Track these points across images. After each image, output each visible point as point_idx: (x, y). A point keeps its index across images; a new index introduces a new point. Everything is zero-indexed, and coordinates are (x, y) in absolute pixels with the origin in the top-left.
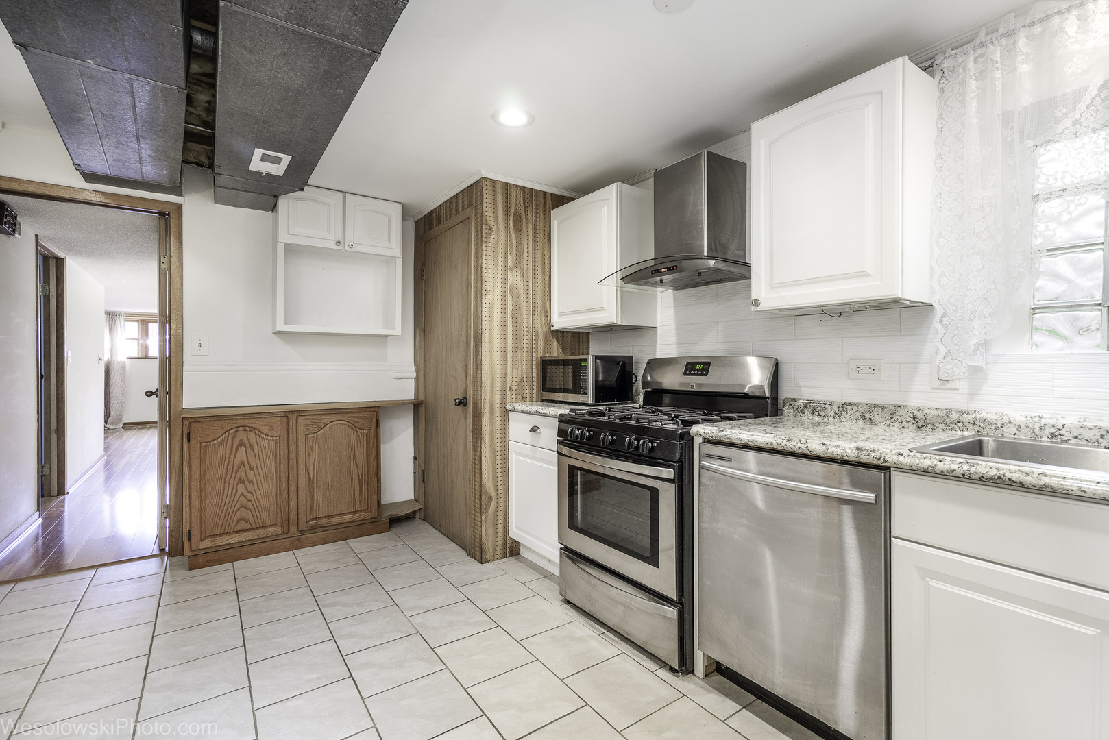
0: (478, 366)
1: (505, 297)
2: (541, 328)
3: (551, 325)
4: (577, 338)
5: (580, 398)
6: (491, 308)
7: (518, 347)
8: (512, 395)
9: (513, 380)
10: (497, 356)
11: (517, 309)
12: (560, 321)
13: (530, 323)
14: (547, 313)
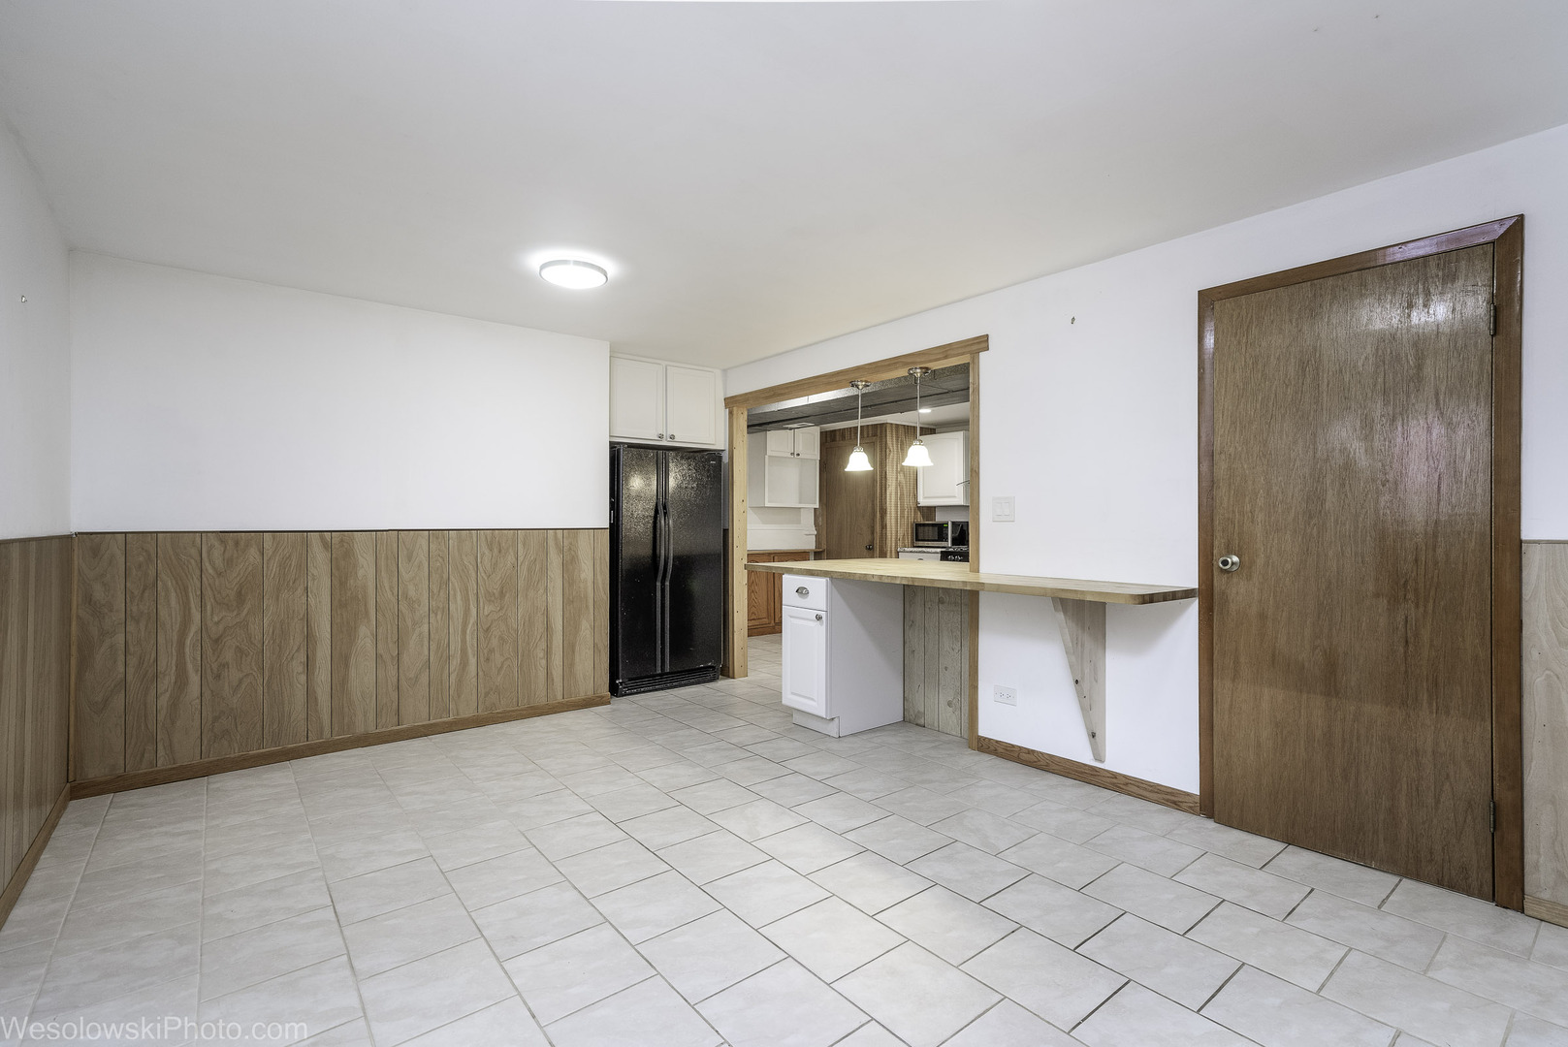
0: (884, 527)
1: (896, 488)
2: (913, 506)
3: (917, 503)
4: (930, 511)
5: (943, 544)
6: (891, 495)
7: (902, 516)
8: (900, 543)
9: (900, 536)
10: (893, 521)
11: (902, 495)
12: (923, 502)
13: (908, 503)
14: (916, 496)
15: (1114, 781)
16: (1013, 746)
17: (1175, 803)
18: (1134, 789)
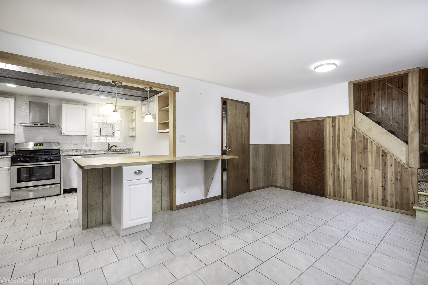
15: (208, 200)
16: (186, 204)
17: (218, 199)
18: (211, 200)
